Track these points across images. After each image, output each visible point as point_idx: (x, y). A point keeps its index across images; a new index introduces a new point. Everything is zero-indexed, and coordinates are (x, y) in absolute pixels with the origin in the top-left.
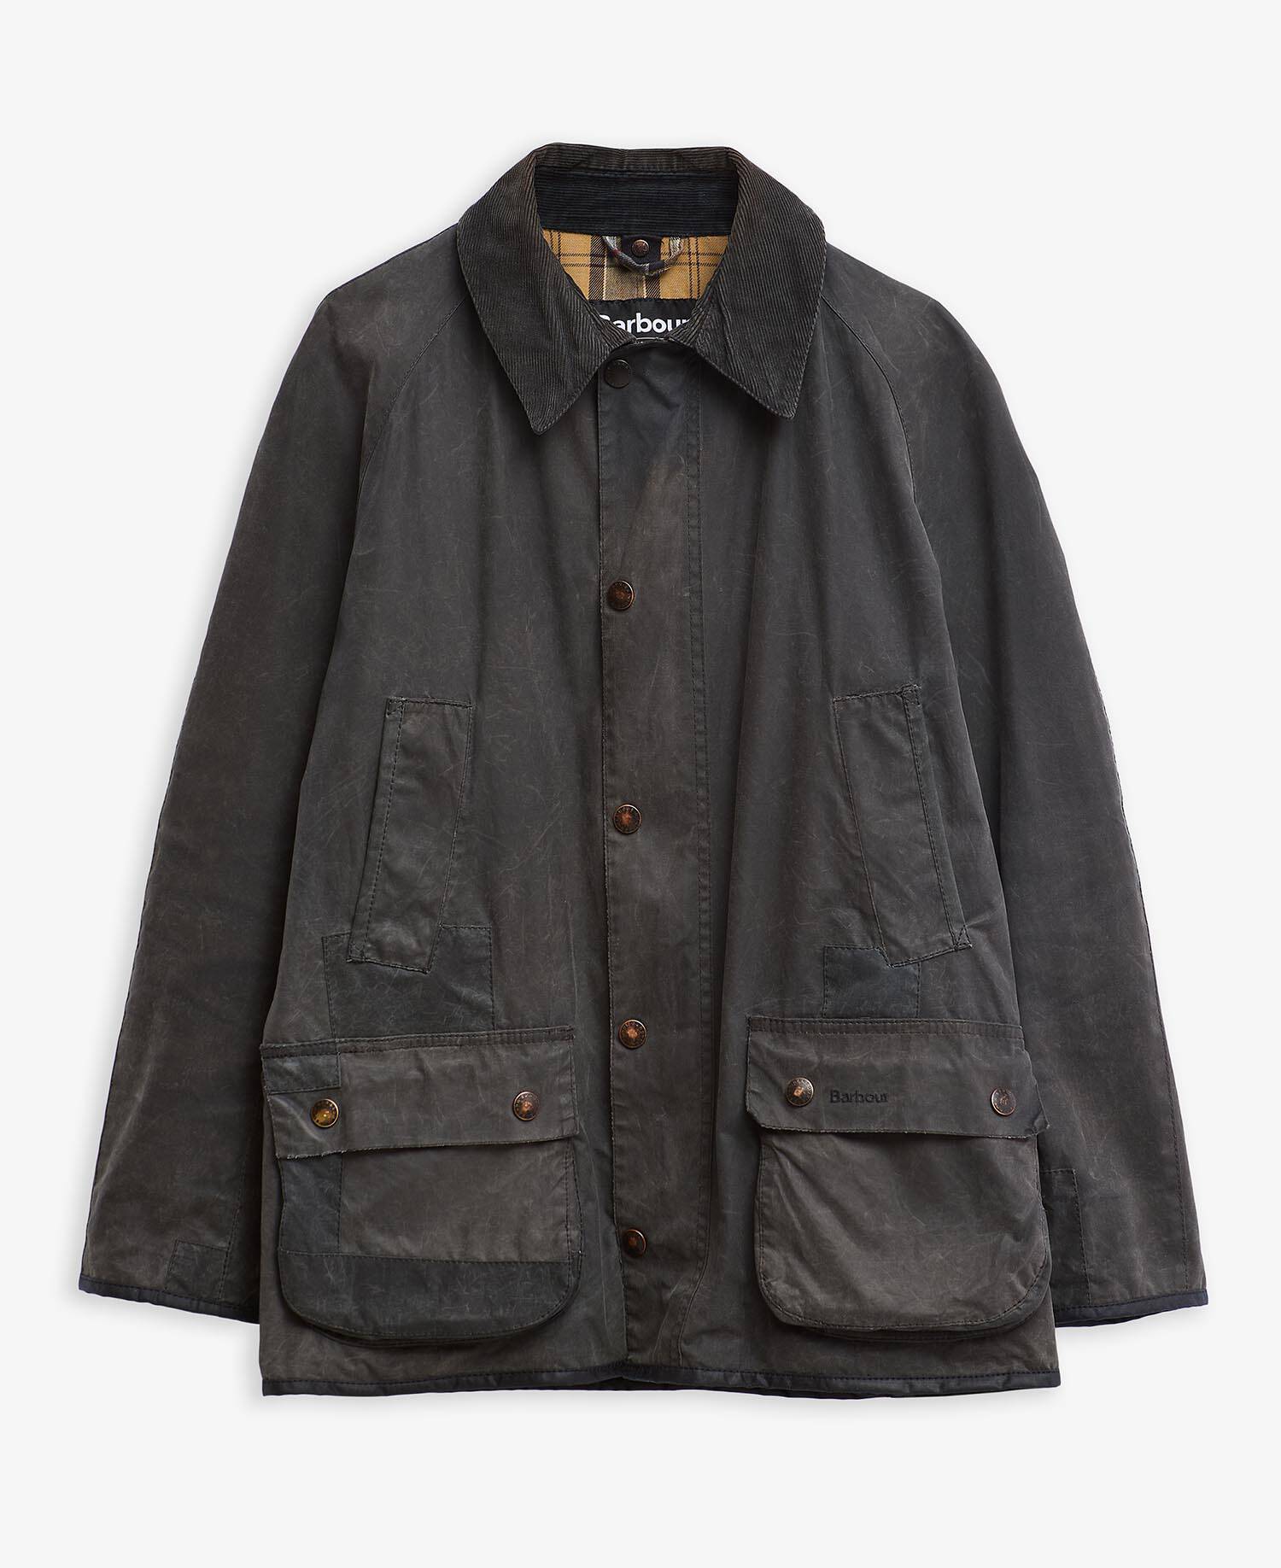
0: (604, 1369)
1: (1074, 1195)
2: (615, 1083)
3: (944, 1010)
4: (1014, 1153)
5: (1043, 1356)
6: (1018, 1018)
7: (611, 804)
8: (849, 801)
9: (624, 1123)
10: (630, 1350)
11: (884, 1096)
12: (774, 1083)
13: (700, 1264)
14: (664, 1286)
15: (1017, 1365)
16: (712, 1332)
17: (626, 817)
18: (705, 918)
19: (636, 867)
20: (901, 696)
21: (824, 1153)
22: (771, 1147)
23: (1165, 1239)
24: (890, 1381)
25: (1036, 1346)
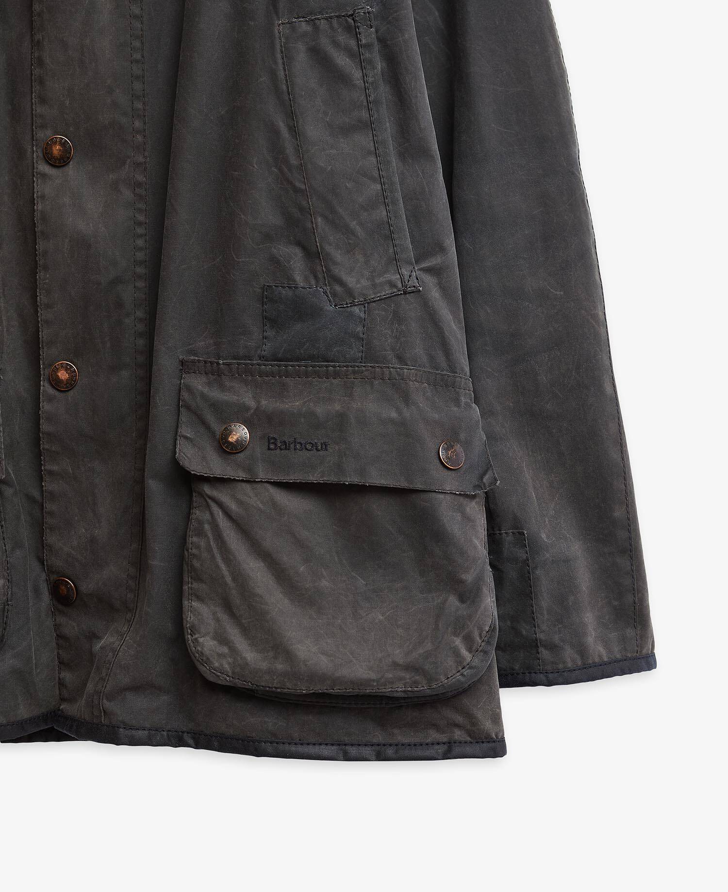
0: (32, 721)
1: (525, 557)
2: (45, 427)
3: (390, 355)
4: (461, 510)
5: (488, 725)
6: (467, 369)
7: (41, 135)
8: (294, 131)
9: (55, 468)
10: (63, 699)
11: (325, 446)
12: (208, 427)
13: (129, 615)
14: (93, 636)
15: (458, 734)
16: (136, 688)
17: (57, 149)
18: (140, 256)
19: (67, 200)
20: (353, 19)
21: (258, 503)
22: (202, 495)
23: (616, 603)
24: (323, 747)
25: (479, 715)
